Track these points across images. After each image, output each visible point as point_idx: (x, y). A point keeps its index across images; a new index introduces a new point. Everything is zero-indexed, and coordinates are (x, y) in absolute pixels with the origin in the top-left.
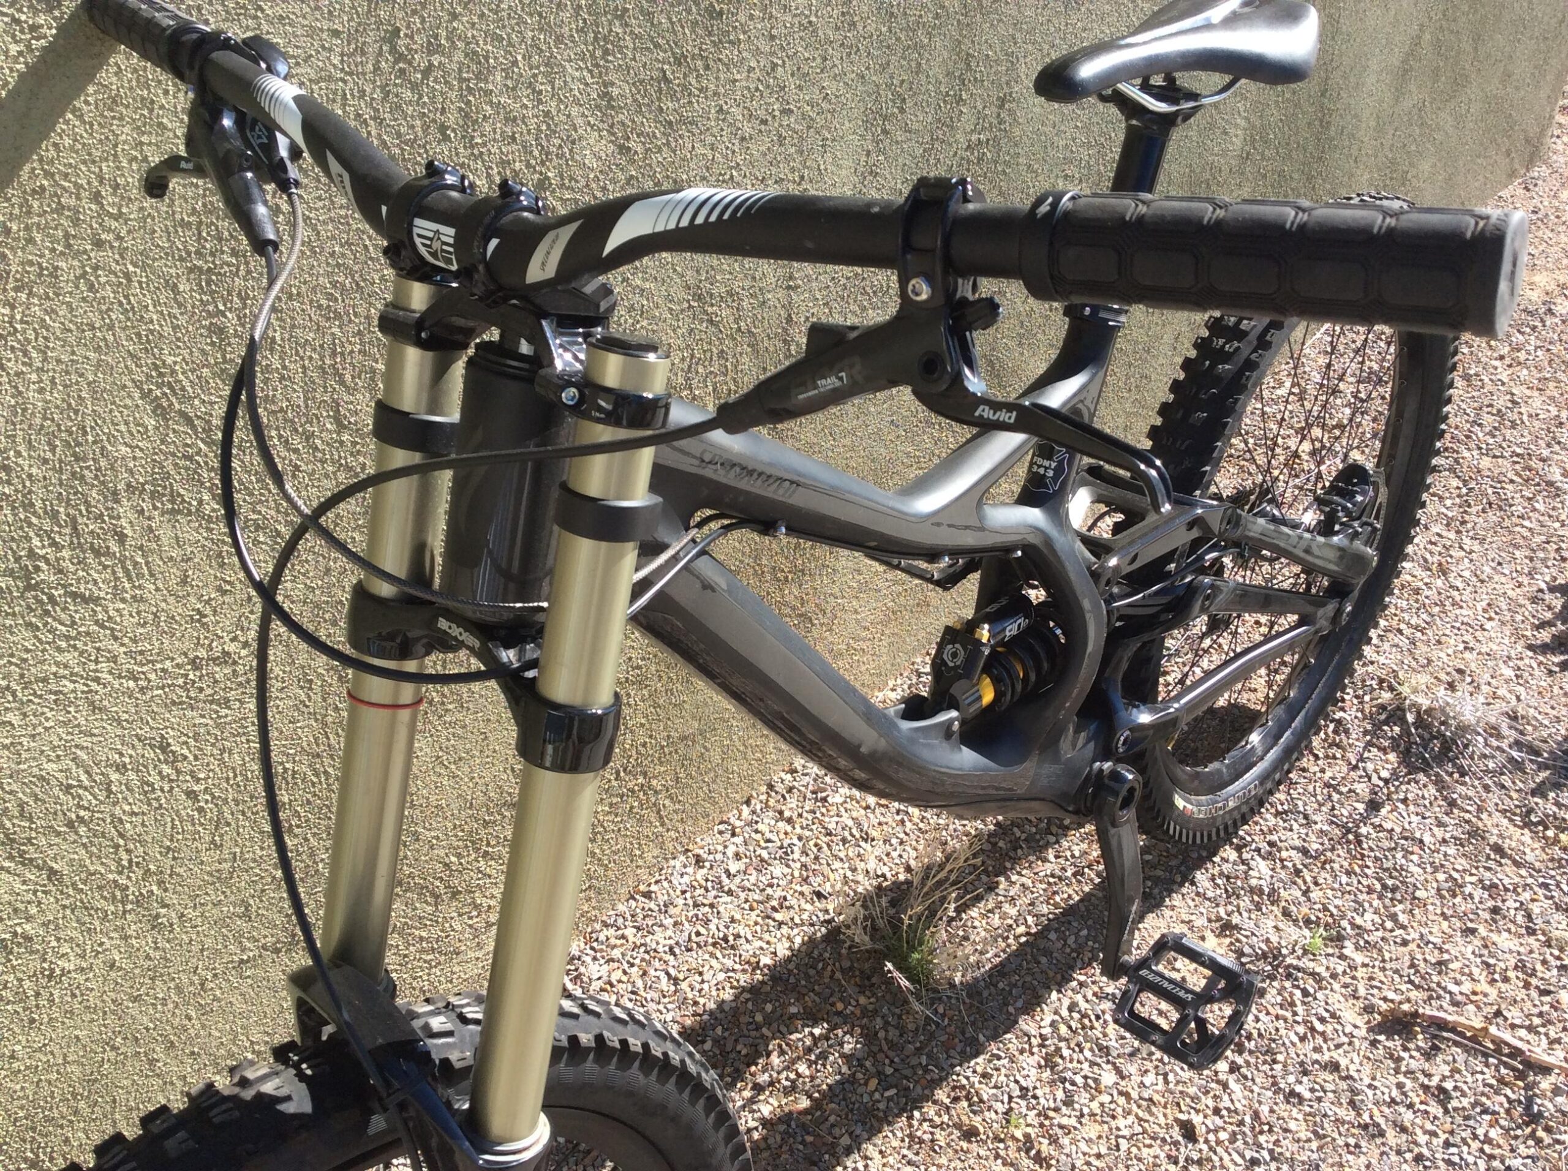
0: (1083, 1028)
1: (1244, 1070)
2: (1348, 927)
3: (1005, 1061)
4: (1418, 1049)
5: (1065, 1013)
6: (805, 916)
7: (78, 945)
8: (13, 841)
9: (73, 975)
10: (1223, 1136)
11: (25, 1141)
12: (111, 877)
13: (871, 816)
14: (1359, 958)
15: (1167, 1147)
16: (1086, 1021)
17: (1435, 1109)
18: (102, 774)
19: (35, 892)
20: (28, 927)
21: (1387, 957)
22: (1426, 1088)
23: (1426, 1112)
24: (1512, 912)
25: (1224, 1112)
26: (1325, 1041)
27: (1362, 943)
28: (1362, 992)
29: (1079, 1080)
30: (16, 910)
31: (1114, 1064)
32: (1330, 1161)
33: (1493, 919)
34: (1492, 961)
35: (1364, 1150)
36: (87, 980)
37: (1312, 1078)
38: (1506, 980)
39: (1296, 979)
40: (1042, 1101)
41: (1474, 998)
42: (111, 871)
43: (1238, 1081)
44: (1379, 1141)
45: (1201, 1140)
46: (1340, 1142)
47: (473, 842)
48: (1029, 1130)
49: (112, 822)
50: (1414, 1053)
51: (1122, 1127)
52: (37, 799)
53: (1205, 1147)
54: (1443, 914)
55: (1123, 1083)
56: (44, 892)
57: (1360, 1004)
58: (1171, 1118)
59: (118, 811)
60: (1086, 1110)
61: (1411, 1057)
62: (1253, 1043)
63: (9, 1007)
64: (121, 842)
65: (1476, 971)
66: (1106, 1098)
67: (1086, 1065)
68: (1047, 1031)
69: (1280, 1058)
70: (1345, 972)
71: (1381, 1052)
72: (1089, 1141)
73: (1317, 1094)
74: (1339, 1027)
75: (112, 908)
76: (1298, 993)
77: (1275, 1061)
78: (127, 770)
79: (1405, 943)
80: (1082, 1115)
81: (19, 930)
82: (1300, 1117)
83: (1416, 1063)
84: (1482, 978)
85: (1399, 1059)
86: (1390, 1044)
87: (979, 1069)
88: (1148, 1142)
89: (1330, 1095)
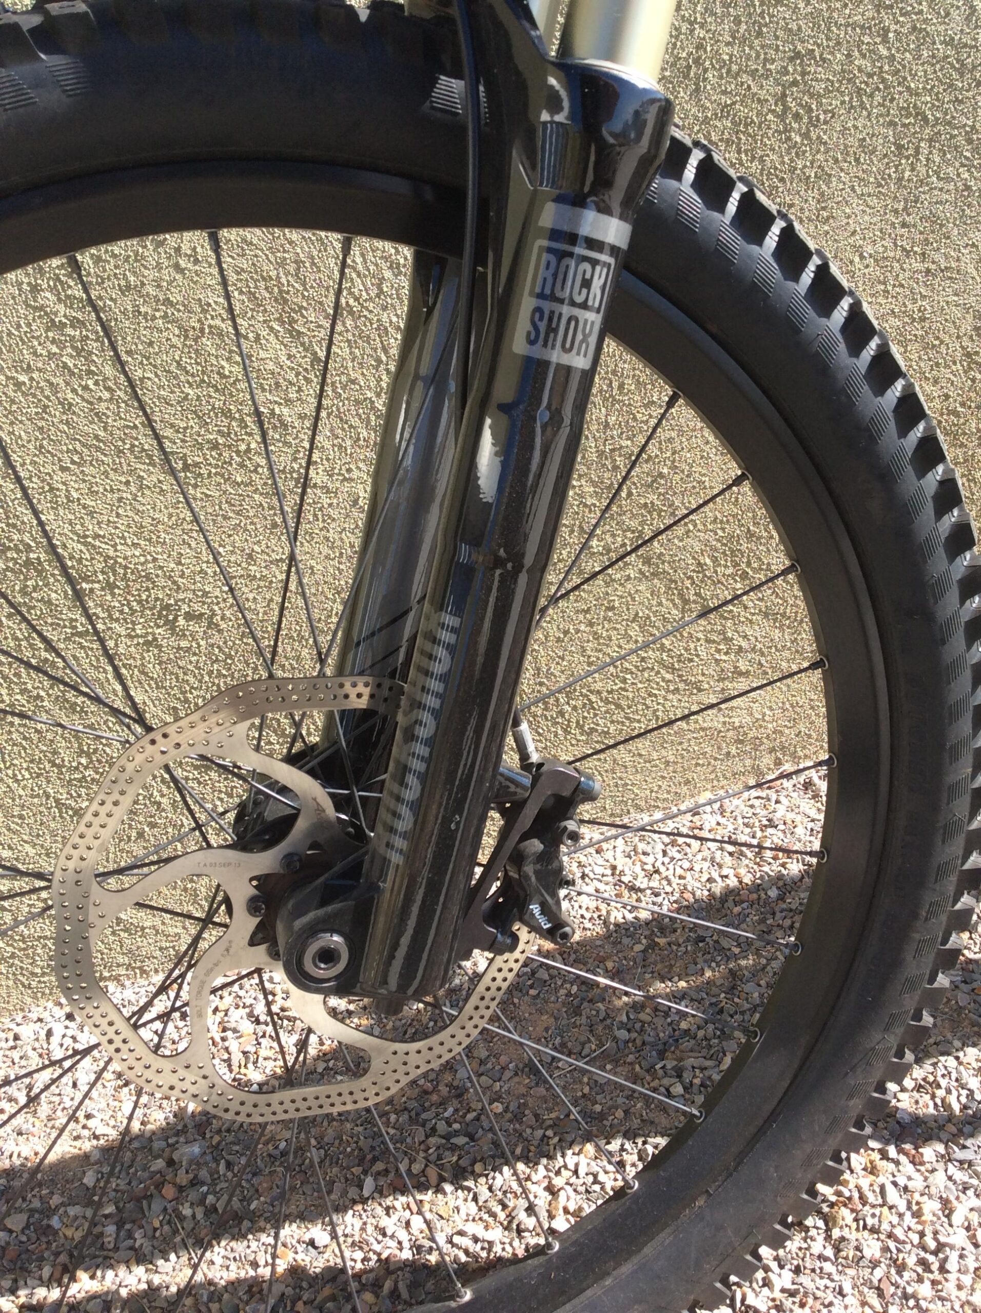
7: (328, 460)
8: (286, 301)
9: (318, 491)
11: (248, 665)
12: (369, 395)
18: (376, 265)
19: (298, 374)
20: (285, 411)
30: (277, 385)
36: (330, 505)
42: (370, 389)
47: (732, 551)
49: (378, 329)
52: (313, 264)
56: (306, 379)
59: (385, 318)
63: (256, 496)
64: (384, 358)
75: (365, 434)
78: (400, 273)
81: (277, 411)
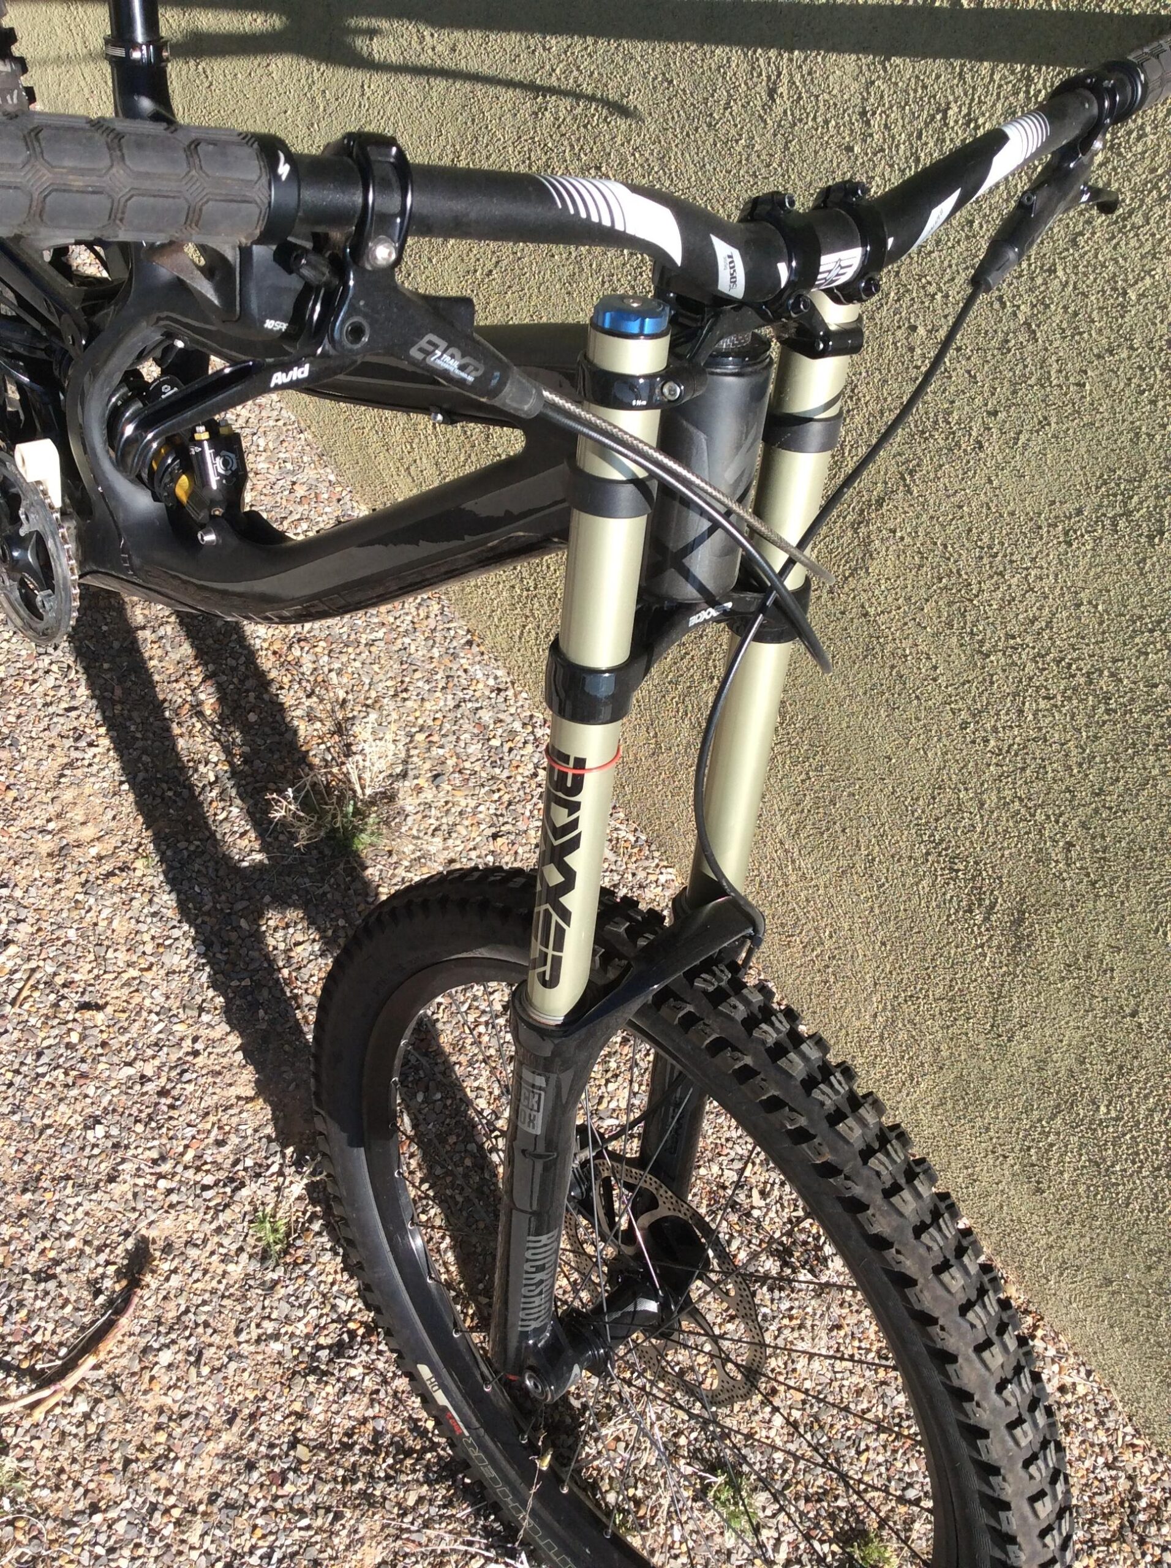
1: (137, 1087)
2: (275, 1276)
4: (103, 1276)
6: (415, 759)
10: (73, 1038)
13: (527, 848)
14: (235, 1270)
15: (82, 984)
17: (32, 1261)
21: (225, 1302)
22: (57, 1262)
23: (32, 1249)
24: (245, 1488)
26: (146, 1186)
27: (252, 1282)
28: (193, 1253)
31: (185, 972)
32: (17, 1130)
33: (243, 1457)
34: (187, 1423)
35: (15, 1167)
37: (109, 1151)
38: (158, 1428)
39: (225, 1185)
41: (146, 1376)
43: (129, 1078)
44: (20, 1187)
45: (77, 1016)
46: (31, 1147)
48: (139, 873)
50: (100, 1270)
51: (117, 954)
53: (70, 1017)
54: (264, 1398)
57: (179, 1244)
58: (112, 1001)
60: (143, 927)
61: (98, 1265)
62: (165, 1109)
65: (179, 1394)
66: (149, 948)
69: (139, 1128)
70: (221, 1245)
71: (114, 1237)
72: (110, 921)
73: (88, 1149)
74: (155, 1206)
76: (209, 1180)
77: (137, 1121)
79: (238, 1332)
80: (138, 922)
82: (72, 1122)
83: (88, 1267)
84: (168, 1401)
85: (99, 1250)
86: (120, 1251)
88: (96, 972)
89: (85, 1162)
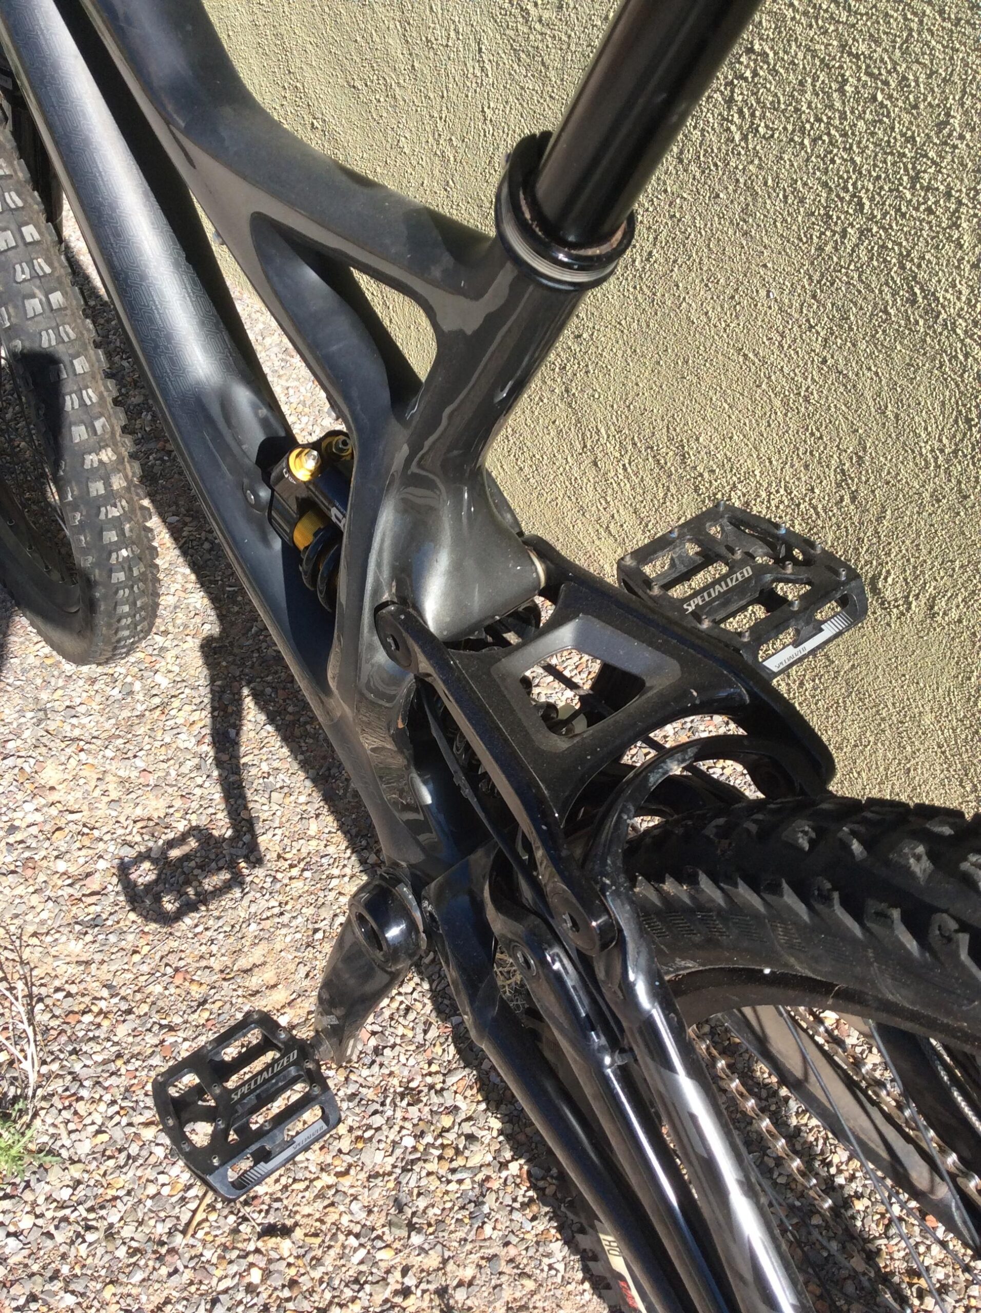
0: (443, 1146)
3: (420, 1038)
5: (467, 1128)
10: (255, 1276)
15: (267, 1199)
16: (450, 1153)
25: (286, 1293)
29: (378, 1121)
31: (390, 1174)
40: (365, 1072)
45: (260, 1244)
53: (252, 1247)
55: (363, 1176)
58: (303, 1221)
66: (346, 1144)
67: (393, 1135)
68: (449, 1099)
87: (418, 1006)
